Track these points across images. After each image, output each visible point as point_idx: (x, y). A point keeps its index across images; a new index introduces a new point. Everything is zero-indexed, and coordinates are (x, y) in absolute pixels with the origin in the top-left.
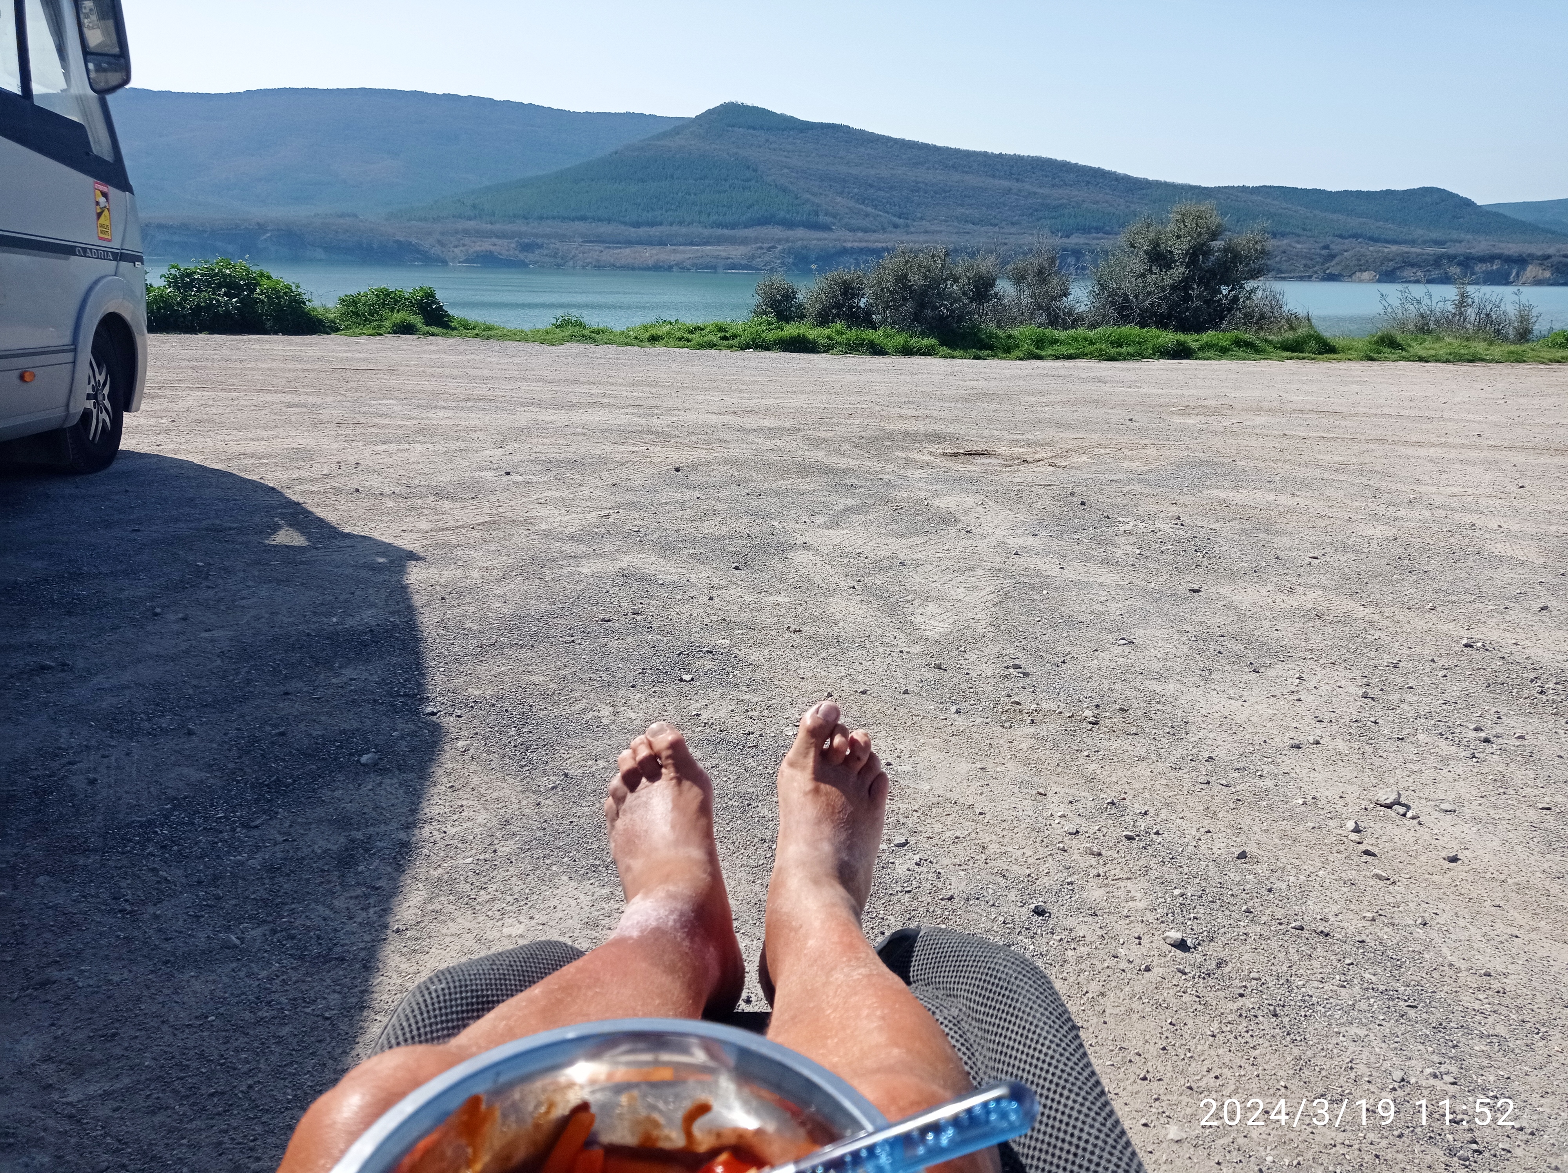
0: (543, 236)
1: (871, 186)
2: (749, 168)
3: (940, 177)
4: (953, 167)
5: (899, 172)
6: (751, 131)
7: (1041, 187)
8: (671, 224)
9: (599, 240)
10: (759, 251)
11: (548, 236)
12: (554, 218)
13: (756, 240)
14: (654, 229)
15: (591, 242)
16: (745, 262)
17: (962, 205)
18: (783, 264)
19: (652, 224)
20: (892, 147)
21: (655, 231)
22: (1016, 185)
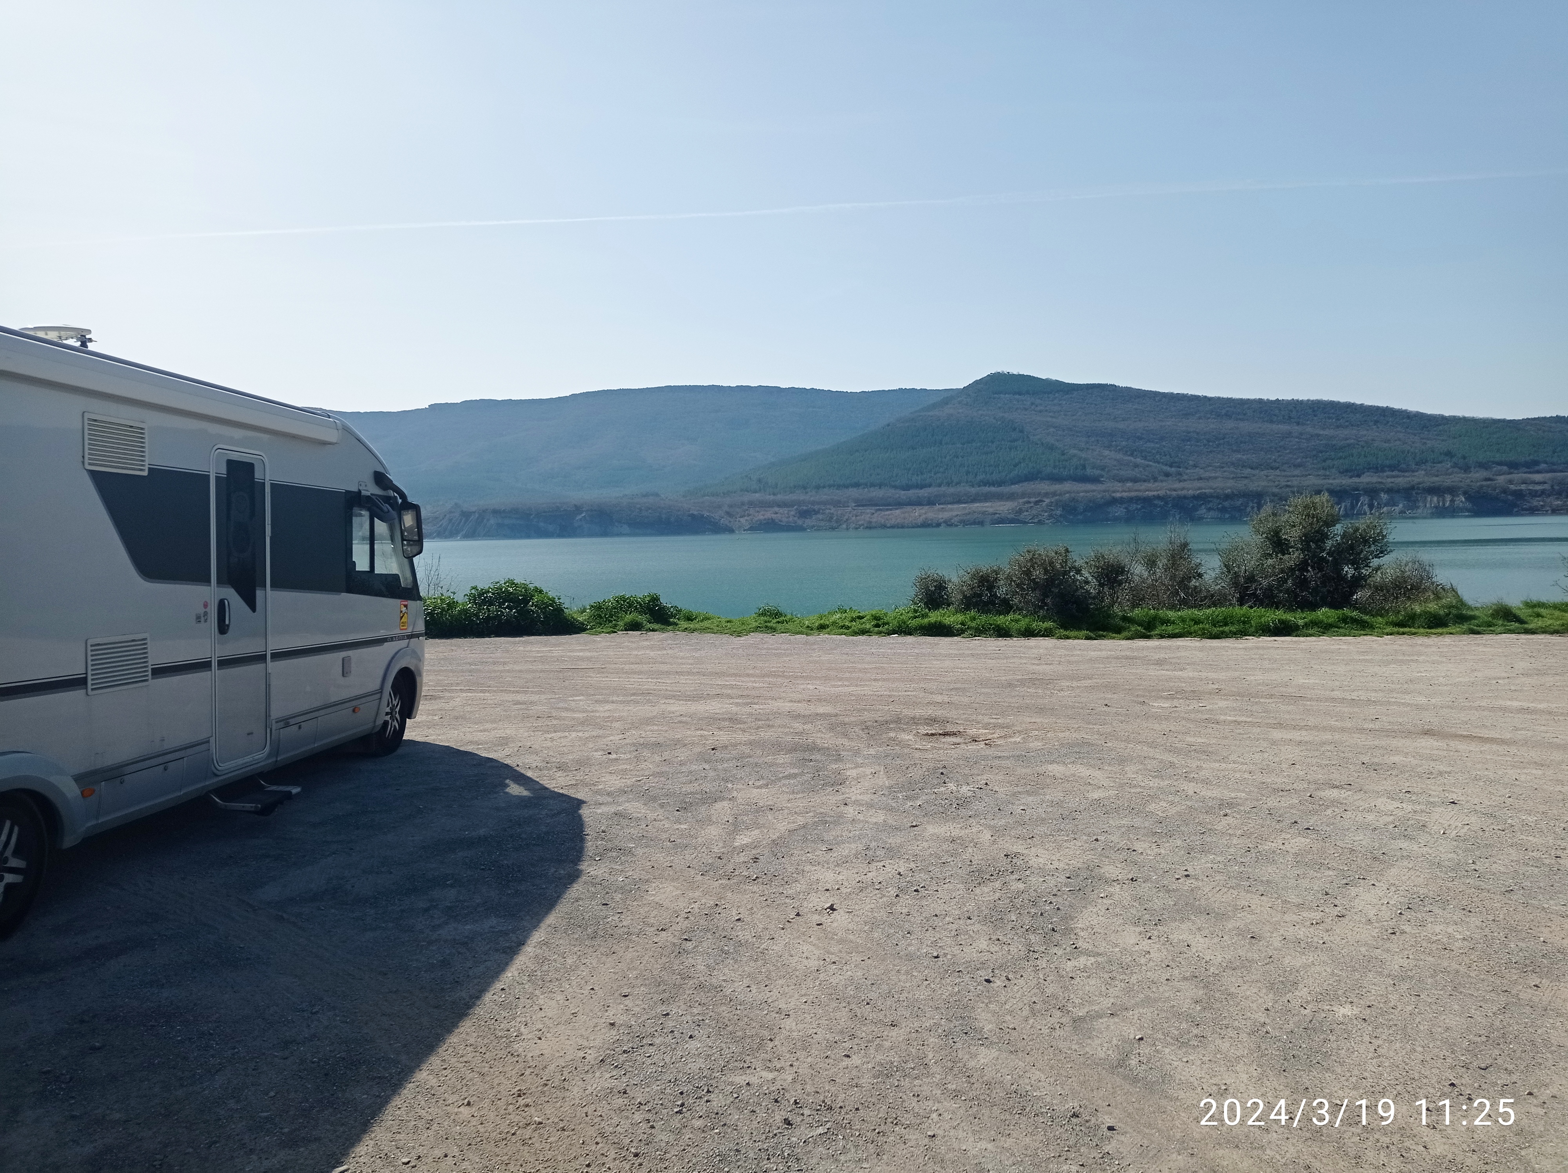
0: (819, 503)
1: (1140, 438)
2: (1015, 429)
3: (1212, 426)
4: (1226, 415)
5: (1168, 423)
6: (1017, 396)
7: (1324, 429)
8: (940, 486)
9: (872, 503)
10: (1027, 506)
11: (825, 503)
12: (830, 486)
13: (1023, 495)
14: (922, 491)
15: (863, 506)
16: (1013, 516)
17: (1238, 451)
18: (1051, 516)
19: (922, 487)
20: (1160, 401)
21: (924, 493)
22: (1296, 429)
